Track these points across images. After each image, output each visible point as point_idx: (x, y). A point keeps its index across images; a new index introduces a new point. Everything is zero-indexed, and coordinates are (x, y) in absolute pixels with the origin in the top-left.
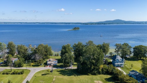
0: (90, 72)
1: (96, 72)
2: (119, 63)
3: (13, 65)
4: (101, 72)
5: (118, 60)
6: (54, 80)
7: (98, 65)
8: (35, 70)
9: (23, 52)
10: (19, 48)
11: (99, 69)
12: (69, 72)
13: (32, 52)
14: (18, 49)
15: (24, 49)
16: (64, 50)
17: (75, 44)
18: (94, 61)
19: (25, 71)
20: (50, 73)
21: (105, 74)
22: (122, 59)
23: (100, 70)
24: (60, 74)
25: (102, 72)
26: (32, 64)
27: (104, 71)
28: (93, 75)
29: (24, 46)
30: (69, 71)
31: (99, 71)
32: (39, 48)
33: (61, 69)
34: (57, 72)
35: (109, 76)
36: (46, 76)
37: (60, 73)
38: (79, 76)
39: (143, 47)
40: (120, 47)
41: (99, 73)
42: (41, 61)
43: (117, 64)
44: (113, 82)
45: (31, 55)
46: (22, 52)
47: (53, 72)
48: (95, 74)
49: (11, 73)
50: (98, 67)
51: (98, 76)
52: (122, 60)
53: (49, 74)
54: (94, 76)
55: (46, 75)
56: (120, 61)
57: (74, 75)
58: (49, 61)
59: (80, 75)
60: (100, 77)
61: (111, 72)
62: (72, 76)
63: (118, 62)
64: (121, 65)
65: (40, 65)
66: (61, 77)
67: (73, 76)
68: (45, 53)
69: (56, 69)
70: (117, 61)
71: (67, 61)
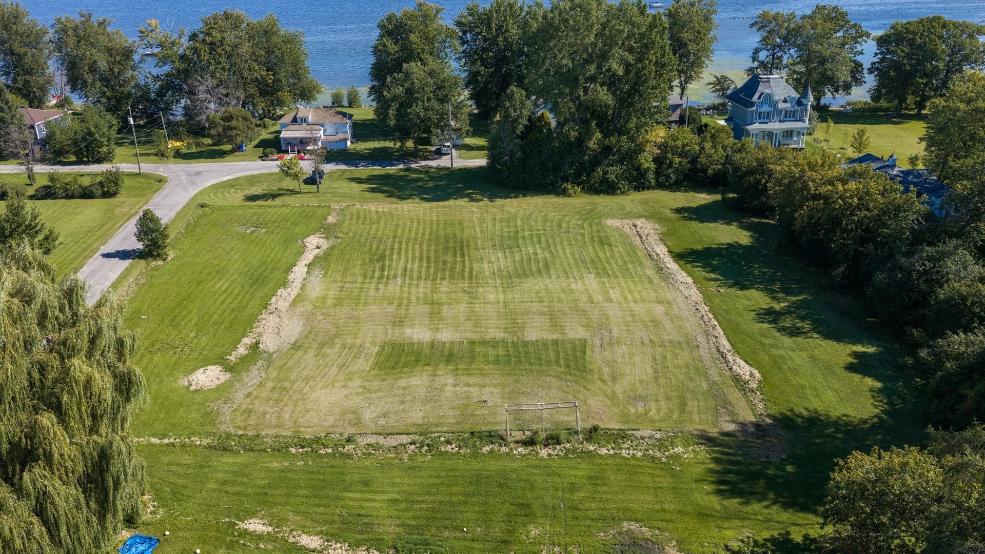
0: (578, 175)
1: (614, 172)
2: (775, 126)
3: (37, 148)
4: (651, 176)
5: (768, 99)
6: (331, 219)
7: (632, 125)
8: (199, 173)
9: (103, 65)
10: (72, 41)
11: (640, 149)
12: (431, 184)
13: (167, 68)
14: (60, 45)
15: (109, 51)
16: (392, 47)
17: (472, 11)
18: (604, 95)
19: (127, 182)
20: (305, 188)
21: (675, 186)
22: (795, 95)
23: (646, 161)
24: (369, 195)
25: (658, 173)
26: (178, 144)
27: (670, 165)
28: (598, 192)
29: (102, 24)
30: (432, 179)
31: (638, 169)
32: (217, 35)
33: (377, 170)
34: (354, 185)
35: (703, 198)
36: (278, 201)
37: (372, 190)
38: (499, 202)
39: (944, 26)
40: (785, 39)
41: (639, 182)
42: (234, 123)
43: (763, 127)
44: (728, 224)
45: (161, 93)
46: (93, 68)
47: (325, 184)
48: (608, 188)
49: (31, 191)
50: (632, 139)
51: (632, 200)
52: (799, 103)
53: (292, 192)
54: (603, 201)
55: (274, 196)
56: (781, 106)
57: (468, 196)
58: (295, 121)
59: (506, 197)
60: (646, 202)
61: (716, 174)
62: (451, 202)
63: (766, 117)
64: (789, 133)
65: (233, 151)
66: (381, 205)
67: (463, 202)
68: (260, 72)
69: (342, 167)
70: (766, 109)
71: (417, 109)
